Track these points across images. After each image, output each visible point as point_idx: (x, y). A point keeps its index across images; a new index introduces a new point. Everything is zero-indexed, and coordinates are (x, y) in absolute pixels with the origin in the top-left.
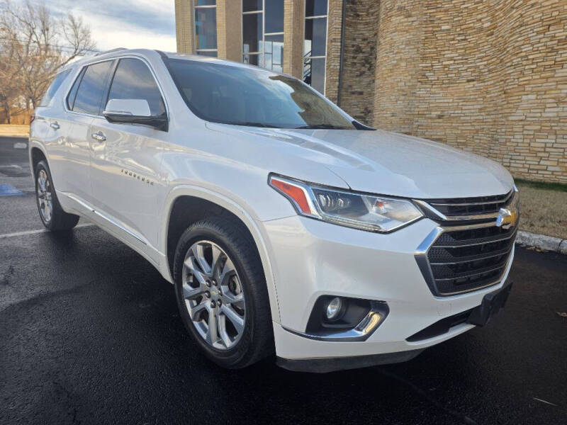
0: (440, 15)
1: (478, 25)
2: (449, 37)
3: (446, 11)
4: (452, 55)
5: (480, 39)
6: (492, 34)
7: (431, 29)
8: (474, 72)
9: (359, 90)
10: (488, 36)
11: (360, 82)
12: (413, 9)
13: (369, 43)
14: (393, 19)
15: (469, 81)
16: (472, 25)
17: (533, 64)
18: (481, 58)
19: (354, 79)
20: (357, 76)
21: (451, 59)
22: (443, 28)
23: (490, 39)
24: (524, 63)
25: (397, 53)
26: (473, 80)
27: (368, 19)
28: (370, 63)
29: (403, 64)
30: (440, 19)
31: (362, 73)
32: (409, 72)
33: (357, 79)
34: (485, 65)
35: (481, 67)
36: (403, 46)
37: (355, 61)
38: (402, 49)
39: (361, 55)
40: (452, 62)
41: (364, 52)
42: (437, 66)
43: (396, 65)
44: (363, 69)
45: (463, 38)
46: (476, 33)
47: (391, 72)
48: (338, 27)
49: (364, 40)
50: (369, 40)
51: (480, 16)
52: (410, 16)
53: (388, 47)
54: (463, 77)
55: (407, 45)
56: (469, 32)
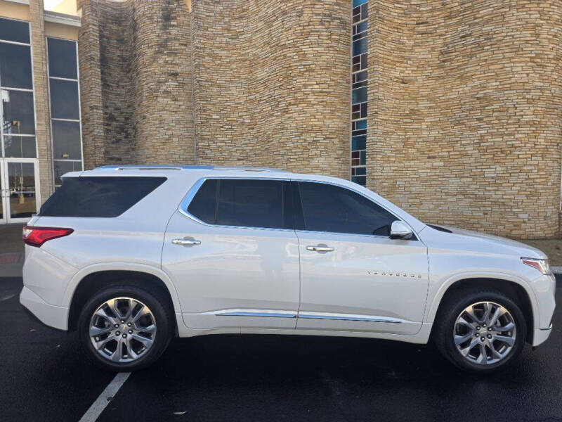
0: (210, 107)
1: (240, 120)
2: (219, 125)
3: (214, 104)
4: (223, 139)
5: (243, 130)
6: (253, 128)
7: (204, 116)
8: (241, 153)
9: (117, 156)
10: (249, 129)
11: (117, 148)
12: (179, 95)
13: (122, 113)
14: (160, 99)
15: (239, 160)
16: (235, 119)
17: (296, 155)
18: (246, 144)
19: (111, 145)
20: (113, 143)
21: (223, 142)
22: (214, 117)
23: (253, 132)
24: (290, 154)
25: (167, 129)
26: (242, 160)
27: (118, 91)
28: (126, 132)
29: (176, 140)
30: (210, 110)
31: (118, 141)
32: (181, 146)
33: (114, 145)
34: (251, 150)
35: (248, 151)
36: (174, 124)
37: (110, 128)
38: (173, 126)
39: (115, 123)
40: (224, 144)
41: (118, 121)
42: (213, 146)
43: (167, 140)
44: (119, 137)
45: (230, 127)
46: (238, 125)
47: (164, 145)
48: (98, 95)
49: (117, 109)
50: (122, 110)
51: (240, 114)
52: (176, 100)
53: (157, 122)
54: (234, 156)
55: (177, 124)
56: (234, 124)
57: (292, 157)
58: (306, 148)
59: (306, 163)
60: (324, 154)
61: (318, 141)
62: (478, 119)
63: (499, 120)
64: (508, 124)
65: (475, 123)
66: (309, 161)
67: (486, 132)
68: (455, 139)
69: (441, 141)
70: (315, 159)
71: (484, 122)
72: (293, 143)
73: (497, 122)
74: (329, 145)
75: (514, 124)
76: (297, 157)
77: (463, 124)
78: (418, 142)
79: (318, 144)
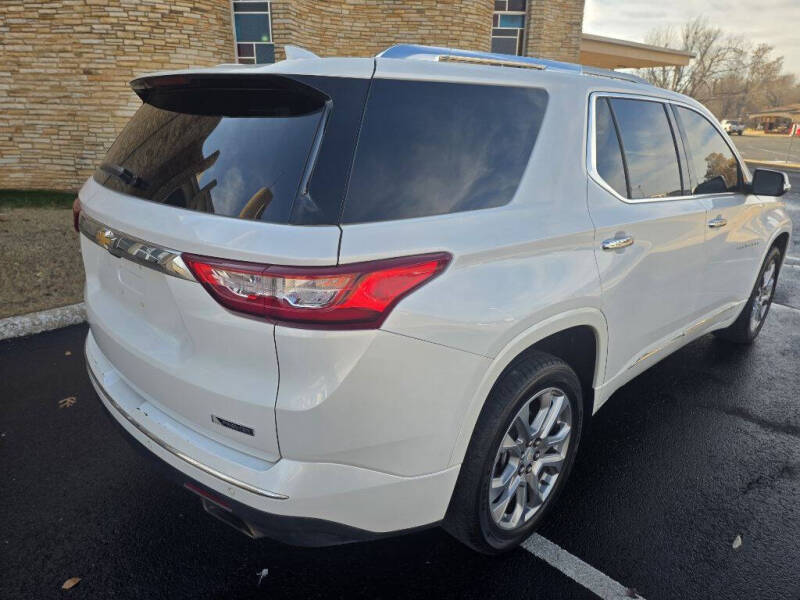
57: (127, 42)
58: (158, 26)
59: (163, 58)
60: (194, 42)
61: (181, 12)
62: (420, 11)
63: (444, 16)
64: (453, 24)
65: (414, 17)
66: (167, 54)
67: (427, 32)
68: (388, 39)
69: (369, 40)
70: (178, 50)
71: (427, 16)
72: (126, 11)
73: (441, 18)
74: (202, 24)
75: (459, 25)
76: (140, 43)
77: (399, 15)
78: (340, 38)
79: (181, 20)
